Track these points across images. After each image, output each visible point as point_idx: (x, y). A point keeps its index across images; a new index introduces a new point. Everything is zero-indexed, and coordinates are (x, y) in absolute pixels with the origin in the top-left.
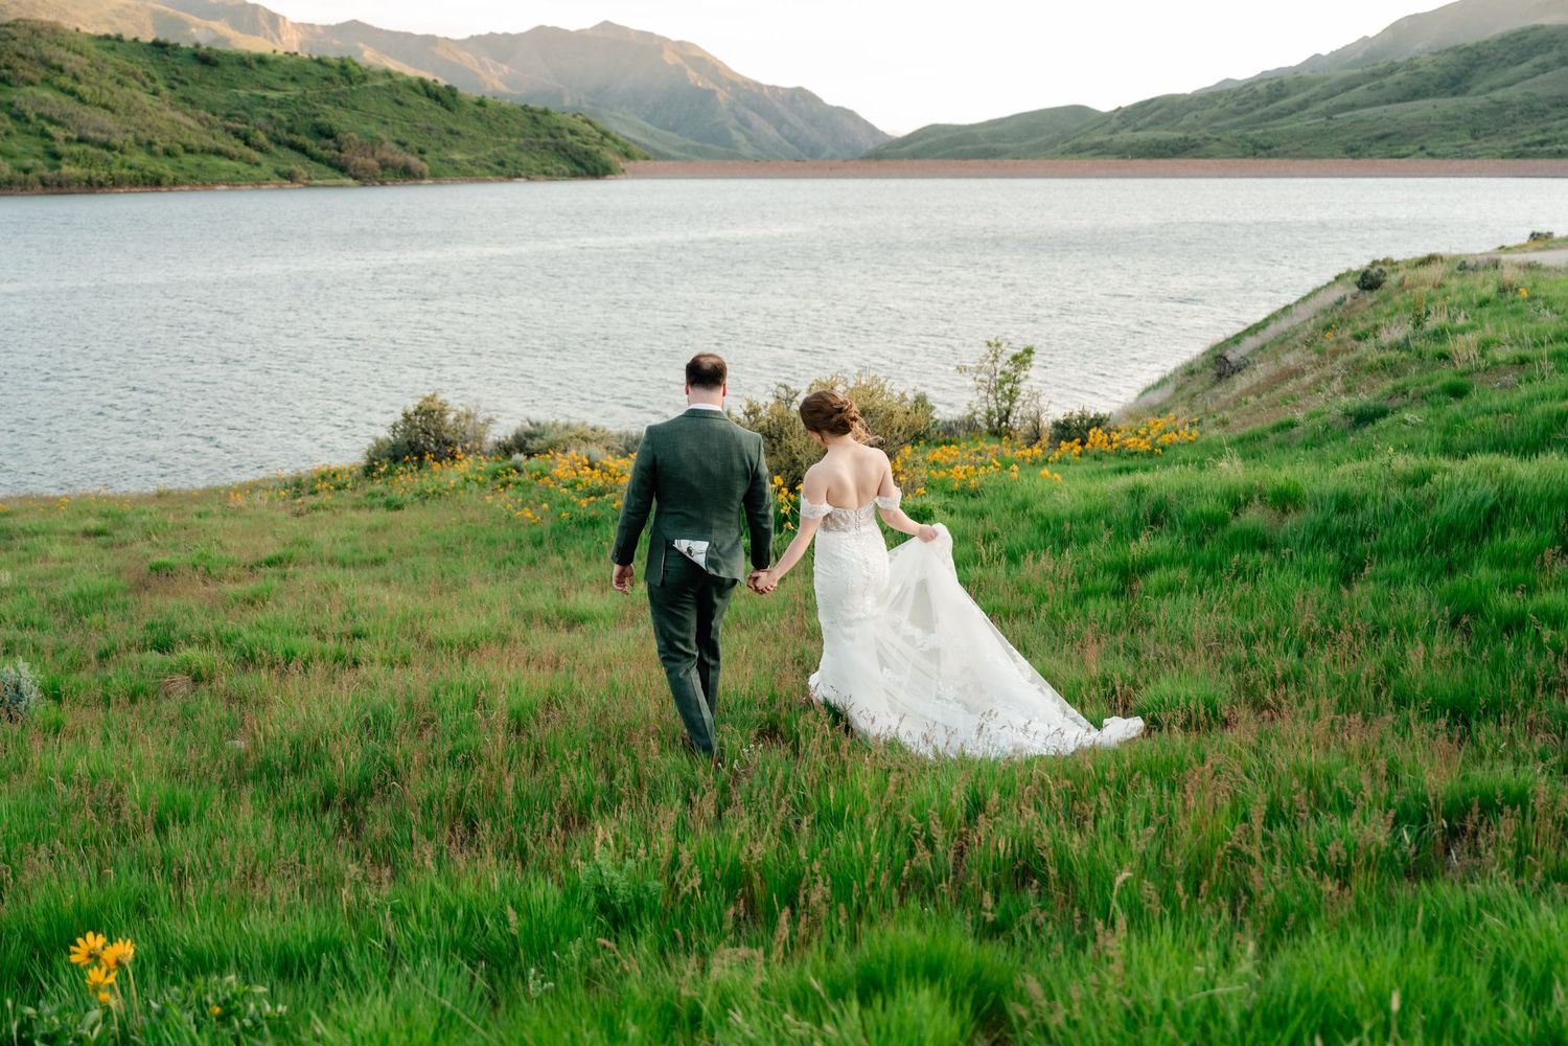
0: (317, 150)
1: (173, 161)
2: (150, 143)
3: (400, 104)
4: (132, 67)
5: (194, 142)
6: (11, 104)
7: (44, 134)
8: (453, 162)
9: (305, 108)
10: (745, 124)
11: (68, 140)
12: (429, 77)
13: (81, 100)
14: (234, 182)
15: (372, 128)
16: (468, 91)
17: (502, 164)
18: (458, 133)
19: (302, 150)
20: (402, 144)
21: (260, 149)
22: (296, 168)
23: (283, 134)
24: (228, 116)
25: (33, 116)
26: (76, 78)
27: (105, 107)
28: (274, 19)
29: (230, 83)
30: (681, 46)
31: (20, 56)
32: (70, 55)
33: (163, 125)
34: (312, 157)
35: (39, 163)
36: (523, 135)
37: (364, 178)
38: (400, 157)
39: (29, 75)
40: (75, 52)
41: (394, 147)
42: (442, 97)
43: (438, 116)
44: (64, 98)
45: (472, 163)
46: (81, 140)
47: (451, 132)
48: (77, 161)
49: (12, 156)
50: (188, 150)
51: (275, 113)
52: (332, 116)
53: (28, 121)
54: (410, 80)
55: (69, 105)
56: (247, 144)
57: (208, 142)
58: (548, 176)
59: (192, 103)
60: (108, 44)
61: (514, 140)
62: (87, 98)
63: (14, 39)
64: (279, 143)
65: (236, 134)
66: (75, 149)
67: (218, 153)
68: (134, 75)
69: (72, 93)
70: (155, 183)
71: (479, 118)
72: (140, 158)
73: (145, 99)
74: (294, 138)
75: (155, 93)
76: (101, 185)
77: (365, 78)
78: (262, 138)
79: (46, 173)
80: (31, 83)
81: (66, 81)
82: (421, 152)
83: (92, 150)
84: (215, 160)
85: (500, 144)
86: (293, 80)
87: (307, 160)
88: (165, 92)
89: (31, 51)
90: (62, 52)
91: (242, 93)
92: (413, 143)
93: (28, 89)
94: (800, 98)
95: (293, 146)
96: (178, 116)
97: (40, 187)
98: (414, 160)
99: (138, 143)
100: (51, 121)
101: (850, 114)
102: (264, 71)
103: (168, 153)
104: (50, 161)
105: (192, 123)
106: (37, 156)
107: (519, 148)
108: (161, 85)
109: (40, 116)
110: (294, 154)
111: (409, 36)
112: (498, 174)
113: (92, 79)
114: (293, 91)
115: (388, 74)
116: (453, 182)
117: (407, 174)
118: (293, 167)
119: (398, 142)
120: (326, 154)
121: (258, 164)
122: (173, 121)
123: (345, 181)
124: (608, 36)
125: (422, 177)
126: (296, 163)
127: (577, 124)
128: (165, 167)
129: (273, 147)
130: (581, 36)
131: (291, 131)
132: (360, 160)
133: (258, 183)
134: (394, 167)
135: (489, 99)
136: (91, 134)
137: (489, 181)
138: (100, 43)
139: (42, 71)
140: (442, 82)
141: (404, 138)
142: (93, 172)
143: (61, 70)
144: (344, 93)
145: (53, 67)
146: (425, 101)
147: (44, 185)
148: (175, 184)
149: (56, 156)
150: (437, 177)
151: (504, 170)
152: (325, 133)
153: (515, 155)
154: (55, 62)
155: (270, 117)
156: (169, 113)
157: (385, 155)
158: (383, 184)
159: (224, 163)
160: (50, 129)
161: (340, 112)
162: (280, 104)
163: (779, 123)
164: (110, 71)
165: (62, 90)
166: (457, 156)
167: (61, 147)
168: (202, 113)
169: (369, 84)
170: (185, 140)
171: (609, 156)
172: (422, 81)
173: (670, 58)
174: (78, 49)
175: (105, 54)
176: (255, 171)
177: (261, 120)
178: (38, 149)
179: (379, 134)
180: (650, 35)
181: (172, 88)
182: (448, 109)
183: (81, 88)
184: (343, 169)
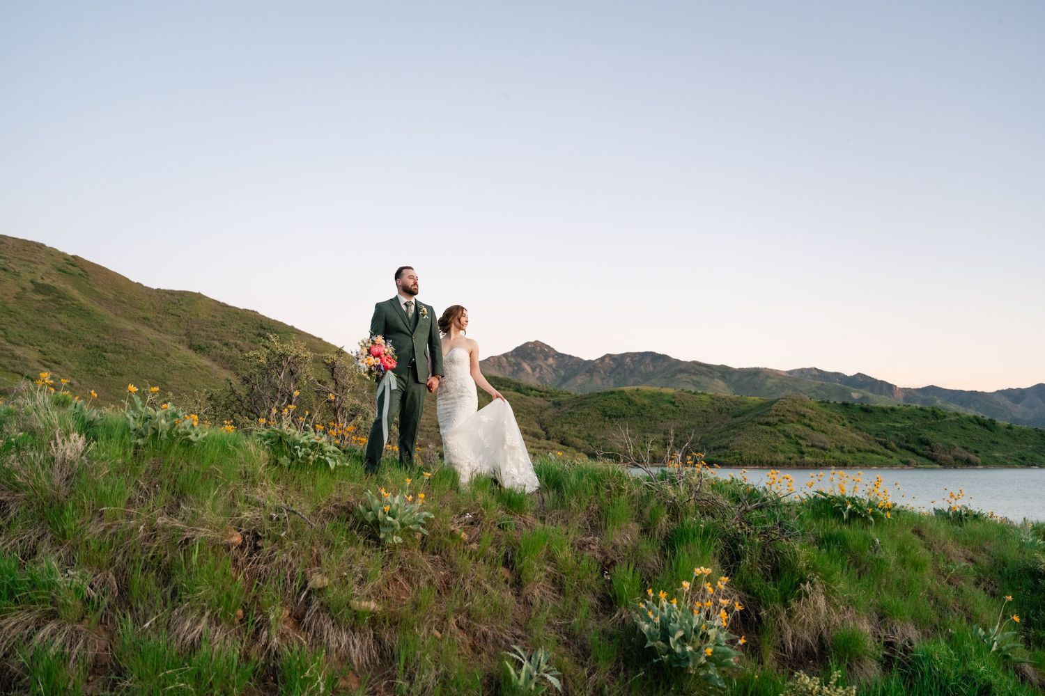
0: (920, 451)
1: (852, 455)
2: (842, 447)
3: (964, 428)
4: (834, 414)
5: (861, 447)
6: (784, 431)
7: (797, 443)
8: (995, 457)
9: (914, 431)
11: (807, 446)
12: (980, 415)
13: (813, 429)
14: (881, 465)
15: (949, 440)
17: (1023, 459)
18: (997, 443)
19: (913, 451)
20: (966, 448)
21: (892, 450)
22: (910, 459)
23: (904, 444)
24: (877, 435)
25: (793, 436)
26: (810, 420)
27: (823, 432)
29: (877, 420)
31: (788, 411)
32: (809, 410)
33: (848, 439)
34: (918, 454)
35: (796, 455)
36: (1036, 444)
37: (945, 465)
38: (965, 455)
39: (792, 419)
40: (810, 408)
41: (961, 450)
42: (988, 425)
43: (985, 433)
44: (806, 428)
45: (1006, 458)
46: (813, 446)
47: (993, 442)
48: (811, 455)
49: (784, 453)
50: (859, 451)
51: (899, 433)
52: (928, 434)
53: (791, 438)
54: (969, 417)
55: (808, 431)
56: (886, 448)
57: (868, 447)
59: (860, 429)
60: (824, 404)
61: (1031, 446)
62: (815, 428)
63: (786, 404)
64: (901, 447)
65: (881, 443)
66: (810, 450)
67: (873, 452)
68: (834, 418)
69: (809, 426)
70: (843, 465)
71: (1008, 434)
72: (837, 454)
73: (840, 428)
74: (909, 445)
75: (844, 425)
76: (821, 465)
77: (945, 417)
78: (893, 445)
79: (798, 460)
80: (793, 422)
81: (806, 421)
82: (976, 452)
83: (817, 450)
84: (871, 455)
85: (1022, 448)
86: (908, 418)
87: (916, 455)
88: (848, 424)
89: (793, 409)
90: (805, 409)
91: (883, 424)
92: (972, 448)
93: (791, 424)
95: (908, 449)
96: (854, 435)
97: (795, 466)
98: (972, 456)
99: (837, 447)
100: (801, 438)
102: (894, 414)
103: (849, 452)
104: (799, 455)
105: (859, 438)
106: (794, 453)
107: (1033, 450)
108: (846, 422)
109: (796, 436)
110: (909, 453)
111: (962, 392)
112: (1021, 464)
113: (817, 420)
114: (908, 423)
115: (957, 414)
116: (995, 468)
117: (968, 464)
118: (909, 459)
119: (963, 447)
120: (925, 452)
121: (891, 457)
122: (851, 437)
123: (935, 466)
125: (977, 464)
126: (910, 457)
128: (849, 458)
129: (898, 450)
131: (907, 442)
132: (943, 456)
133: (891, 466)
134: (961, 460)
135: (1014, 426)
136: (817, 444)
137: (1016, 468)
138: (820, 404)
139: (797, 417)
140: (987, 418)
141: (966, 445)
142: (818, 460)
143: (804, 416)
144: (934, 424)
145: (801, 415)
146: (978, 427)
147: (797, 465)
148: (853, 465)
149: (802, 453)
150: (986, 465)
151: (1026, 462)
152: (924, 443)
153: (1031, 454)
154: (802, 413)
155: (897, 435)
156: (851, 434)
157: (956, 453)
158: (955, 468)
159: (876, 456)
160: (800, 441)
161: (932, 433)
162: (902, 429)
164: (825, 416)
165: (805, 425)
166: (997, 454)
167: (804, 449)
168: (865, 434)
169: (947, 419)
170: (858, 446)
172: (975, 417)
174: (811, 407)
175: (822, 409)
176: (890, 461)
177: (892, 437)
178: (795, 450)
179: (953, 443)
181: (851, 422)
182: (991, 430)
183: (813, 424)
184: (934, 460)
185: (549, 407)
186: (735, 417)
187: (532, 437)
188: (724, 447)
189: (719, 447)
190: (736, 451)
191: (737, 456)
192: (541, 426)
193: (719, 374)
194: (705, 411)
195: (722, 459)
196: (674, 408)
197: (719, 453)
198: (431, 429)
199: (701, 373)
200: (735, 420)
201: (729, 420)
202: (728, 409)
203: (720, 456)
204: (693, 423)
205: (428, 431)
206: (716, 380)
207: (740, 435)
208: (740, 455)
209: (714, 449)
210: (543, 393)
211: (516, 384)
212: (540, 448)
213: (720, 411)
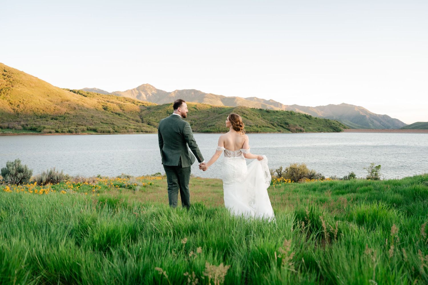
0: (285, 127)
1: (261, 128)
2: (257, 125)
3: (301, 118)
4: (256, 113)
5: (264, 125)
8: (310, 129)
9: (284, 120)
10: (372, 122)
12: (307, 114)
13: (247, 118)
14: (270, 132)
15: (295, 123)
16: (314, 116)
17: (319, 129)
18: (311, 124)
19: (282, 127)
20: (300, 126)
21: (275, 126)
22: (281, 130)
23: (279, 124)
24: (271, 121)
26: (247, 115)
27: (251, 119)
28: (281, 104)
29: (271, 115)
30: (359, 107)
31: (239, 112)
32: (247, 111)
33: (260, 122)
34: (284, 128)
36: (324, 124)
37: (293, 132)
38: (300, 128)
41: (299, 126)
42: (309, 117)
43: (308, 121)
45: (313, 129)
47: (310, 123)
50: (263, 127)
51: (278, 120)
52: (288, 121)
54: (303, 114)
56: (273, 126)
57: (267, 125)
58: (328, 132)
59: (265, 119)
60: (253, 109)
61: (322, 125)
63: (238, 109)
64: (278, 125)
65: (271, 124)
67: (268, 127)
68: (256, 114)
69: (246, 117)
70: (257, 132)
71: (315, 121)
72: (255, 128)
73: (257, 118)
74: (281, 124)
75: (259, 117)
76: (249, 132)
77: (295, 114)
78: (276, 125)
81: (245, 115)
82: (304, 127)
84: (267, 128)
85: (319, 126)
86: (282, 115)
87: (283, 128)
88: (261, 117)
89: (241, 111)
90: (245, 111)
91: (273, 117)
92: (302, 125)
94: (386, 117)
95: (281, 126)
96: (262, 121)
98: (302, 129)
99: (255, 125)
101: (397, 120)
102: (277, 113)
103: (260, 127)
105: (264, 122)
107: (323, 126)
108: (260, 116)
110: (281, 127)
111: (305, 107)
112: (318, 131)
113: (249, 115)
114: (282, 116)
115: (299, 113)
116: (309, 132)
117: (301, 131)
118: (280, 130)
119: (300, 125)
120: (286, 127)
121: (275, 129)
122: (261, 122)
123: (289, 132)
124: (344, 106)
125: (303, 131)
126: (281, 129)
127: (335, 122)
128: (259, 129)
129: (277, 126)
130: (338, 106)
131: (281, 123)
132: (292, 128)
133: (274, 132)
134: (298, 130)
135: (318, 117)
136: (248, 124)
137: (316, 132)
138: (251, 109)
140: (309, 114)
141: (301, 125)
142: (248, 130)
143: (245, 114)
144: (291, 117)
146: (305, 118)
148: (260, 132)
150: (306, 132)
151: (320, 130)
152: (287, 124)
153: (322, 128)
154: (244, 112)
155: (278, 121)
156: (261, 120)
157: (297, 128)
158: (296, 133)
159: (269, 129)
161: (290, 120)
162: (280, 119)
163: (380, 122)
164: (252, 114)
165: (245, 117)
166: (311, 128)
168: (266, 120)
169: (295, 115)
170: (263, 125)
171: (341, 128)
172: (305, 115)
173: (356, 109)
175: (252, 111)
176: (274, 130)
177: (276, 122)
179: (297, 124)
180: (353, 105)
181: (262, 116)
182: (310, 119)
183: (248, 117)
184: (289, 130)
185: (145, 110)
186: (219, 114)
187: (135, 122)
188: (213, 126)
189: (211, 126)
190: (217, 127)
191: (218, 129)
192: (140, 117)
193: (220, 99)
194: (208, 112)
195: (212, 130)
196: (196, 110)
197: (211, 128)
198: (89, 118)
199: (213, 98)
200: (219, 115)
201: (217, 115)
202: (217, 111)
203: (211, 129)
204: (203, 116)
205: (87, 119)
206: (218, 101)
207: (220, 121)
208: (219, 128)
209: (209, 126)
210: (144, 104)
211: (133, 100)
212: (138, 126)
213: (214, 112)
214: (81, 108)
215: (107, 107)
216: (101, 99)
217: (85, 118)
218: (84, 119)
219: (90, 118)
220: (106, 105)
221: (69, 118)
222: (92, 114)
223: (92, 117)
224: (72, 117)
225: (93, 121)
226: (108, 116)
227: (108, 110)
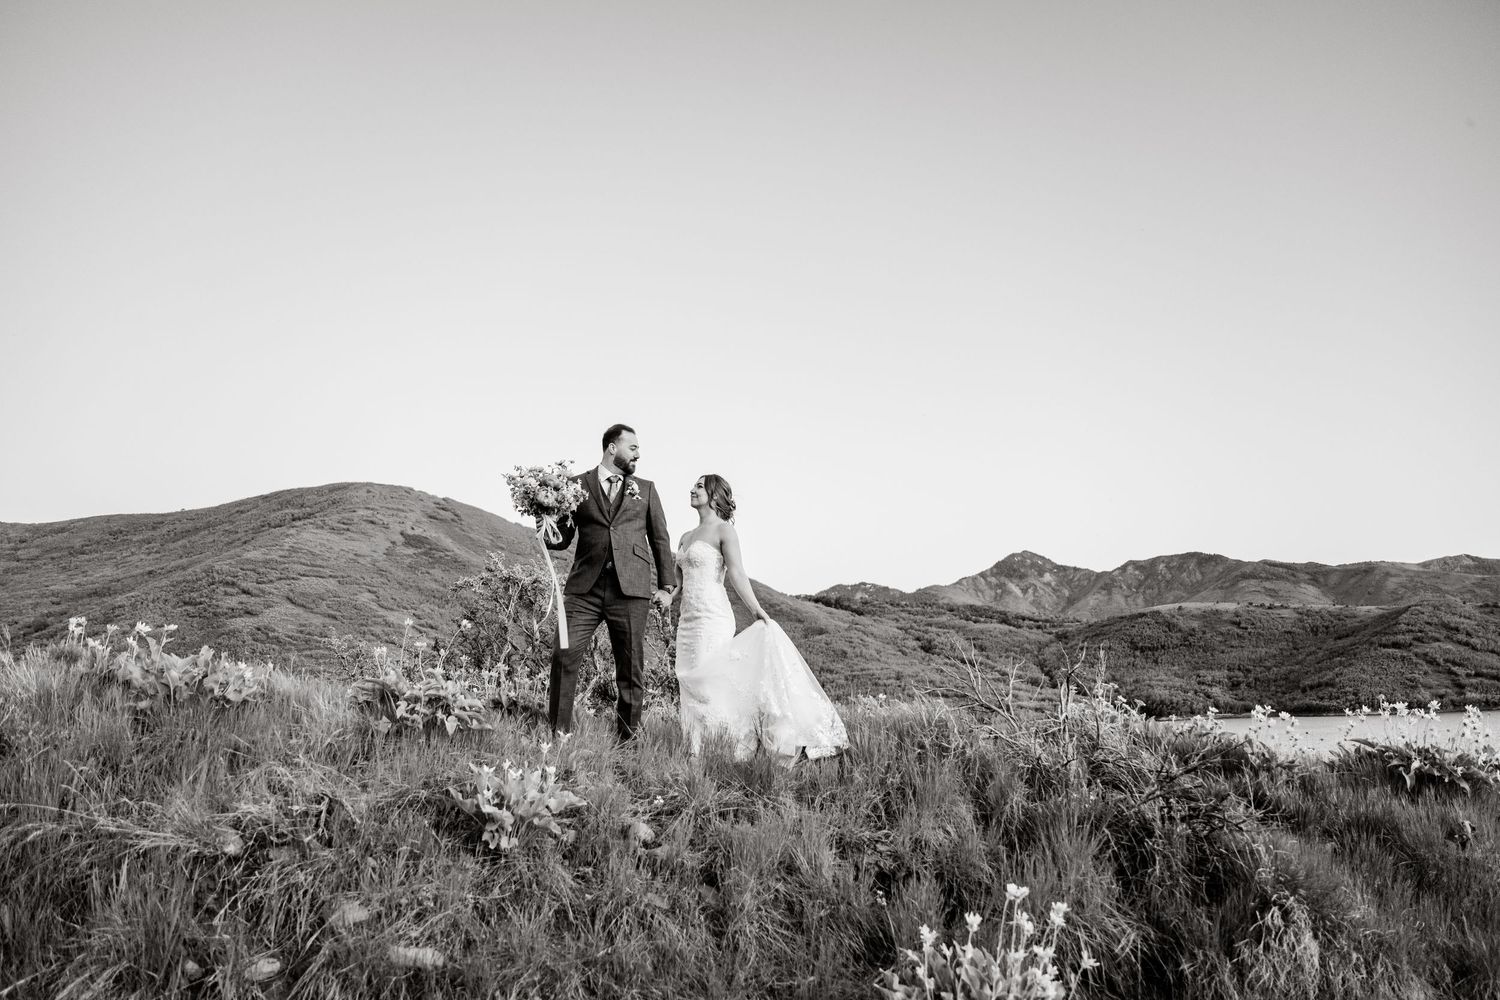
185: (1052, 642)
186: (1340, 638)
187: (1030, 685)
188: (1327, 685)
189: (1319, 685)
190: (1348, 689)
191: (1351, 697)
192: (1042, 669)
193: (1305, 576)
194: (1290, 632)
195: (1326, 703)
196: (1240, 632)
197: (1320, 694)
198: (889, 682)
199: (1279, 577)
200: (1340, 643)
201: (1331, 643)
202: (1327, 627)
203: (1322, 699)
204: (1273, 651)
205: (885, 685)
206: (1302, 585)
207: (1351, 665)
208: (1355, 694)
209: (1312, 688)
210: (1040, 623)
211: (1001, 613)
212: (1043, 700)
213: (1315, 631)
214: (861, 652)
215: (930, 642)
216: (904, 619)
217: (880, 682)
218: (876, 684)
219: (892, 681)
220: (926, 636)
221: (834, 684)
222: (897, 669)
223: (898, 678)
224: (842, 681)
225: (904, 690)
226: (942, 671)
227: (937, 650)
